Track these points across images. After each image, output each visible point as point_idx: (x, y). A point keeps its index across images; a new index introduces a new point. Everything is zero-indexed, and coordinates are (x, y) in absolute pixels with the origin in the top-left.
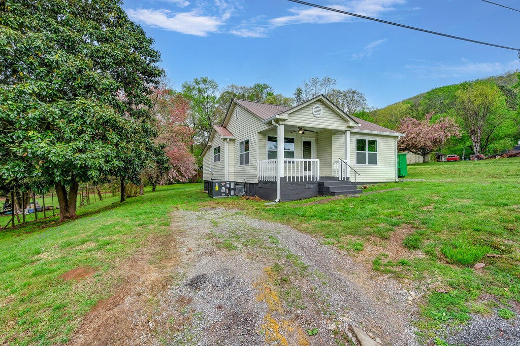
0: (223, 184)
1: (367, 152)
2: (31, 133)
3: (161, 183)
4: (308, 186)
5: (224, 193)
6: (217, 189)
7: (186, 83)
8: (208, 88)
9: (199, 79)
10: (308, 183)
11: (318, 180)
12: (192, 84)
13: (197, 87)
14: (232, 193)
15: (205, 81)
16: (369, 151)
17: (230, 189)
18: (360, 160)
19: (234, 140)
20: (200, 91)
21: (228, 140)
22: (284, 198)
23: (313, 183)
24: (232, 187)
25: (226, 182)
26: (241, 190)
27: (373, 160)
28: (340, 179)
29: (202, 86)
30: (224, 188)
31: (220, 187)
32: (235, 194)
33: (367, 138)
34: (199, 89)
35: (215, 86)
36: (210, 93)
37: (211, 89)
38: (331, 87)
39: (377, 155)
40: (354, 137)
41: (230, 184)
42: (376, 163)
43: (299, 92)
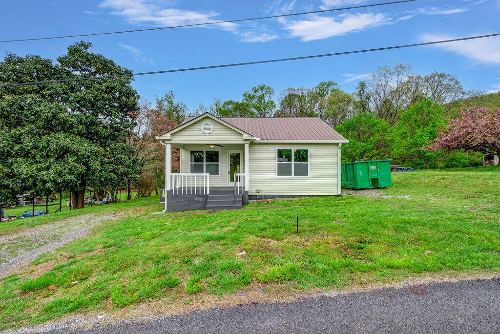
1: (293, 163)
4: (196, 199)
10: (196, 196)
11: (208, 193)
15: (262, 89)
16: (295, 161)
18: (283, 171)
22: (171, 209)
23: (202, 196)
27: (303, 171)
33: (293, 148)
37: (268, 95)
39: (309, 165)
40: (274, 147)
42: (307, 175)
43: (362, 86)
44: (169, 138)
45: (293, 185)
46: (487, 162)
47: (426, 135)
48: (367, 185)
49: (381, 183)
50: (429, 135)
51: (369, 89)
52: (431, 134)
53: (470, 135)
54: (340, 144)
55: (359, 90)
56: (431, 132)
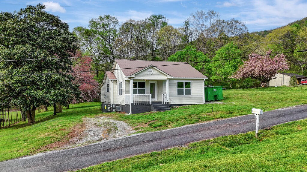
0: (109, 105)
1: (184, 88)
2: (28, 87)
3: (73, 102)
5: (109, 110)
6: (106, 108)
7: (92, 20)
8: (111, 24)
9: (103, 16)
10: (145, 105)
11: (151, 104)
12: (97, 20)
13: (101, 23)
14: (114, 110)
15: (108, 18)
17: (113, 108)
18: (180, 92)
19: (117, 81)
20: (104, 26)
21: (113, 81)
22: (133, 112)
23: (148, 105)
24: (114, 107)
25: (110, 104)
26: (119, 108)
27: (188, 92)
28: (163, 103)
29: (105, 21)
30: (109, 108)
31: (107, 107)
32: (115, 111)
33: (184, 81)
34: (103, 24)
35: (116, 22)
36: (112, 26)
37: (113, 24)
38: (215, 18)
39: (191, 90)
40: (176, 81)
41: (113, 106)
42: (190, 94)
43: (187, 24)
44: (134, 77)
45: (185, 99)
46: (262, 84)
47: (231, 67)
48: (213, 99)
49: (219, 98)
50: (233, 67)
51: (192, 27)
52: (234, 66)
53: (253, 71)
54: (205, 80)
55: (184, 27)
56: (234, 65)
